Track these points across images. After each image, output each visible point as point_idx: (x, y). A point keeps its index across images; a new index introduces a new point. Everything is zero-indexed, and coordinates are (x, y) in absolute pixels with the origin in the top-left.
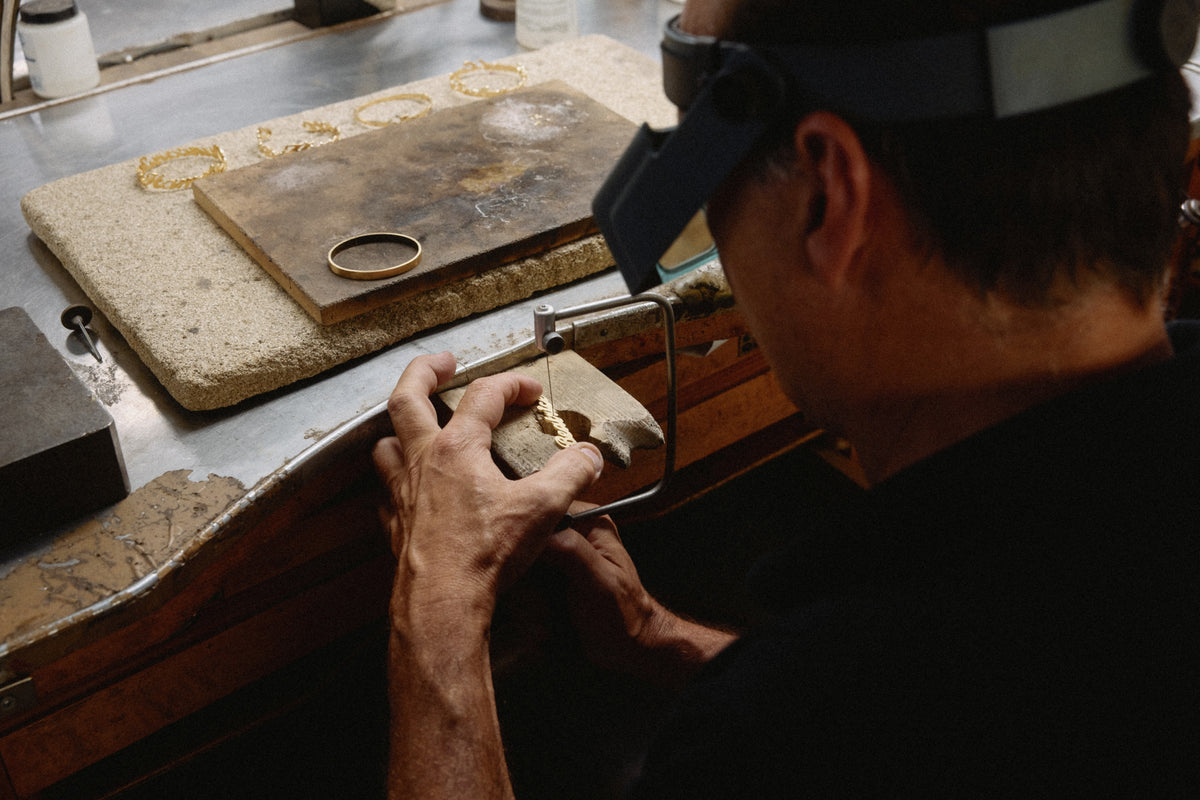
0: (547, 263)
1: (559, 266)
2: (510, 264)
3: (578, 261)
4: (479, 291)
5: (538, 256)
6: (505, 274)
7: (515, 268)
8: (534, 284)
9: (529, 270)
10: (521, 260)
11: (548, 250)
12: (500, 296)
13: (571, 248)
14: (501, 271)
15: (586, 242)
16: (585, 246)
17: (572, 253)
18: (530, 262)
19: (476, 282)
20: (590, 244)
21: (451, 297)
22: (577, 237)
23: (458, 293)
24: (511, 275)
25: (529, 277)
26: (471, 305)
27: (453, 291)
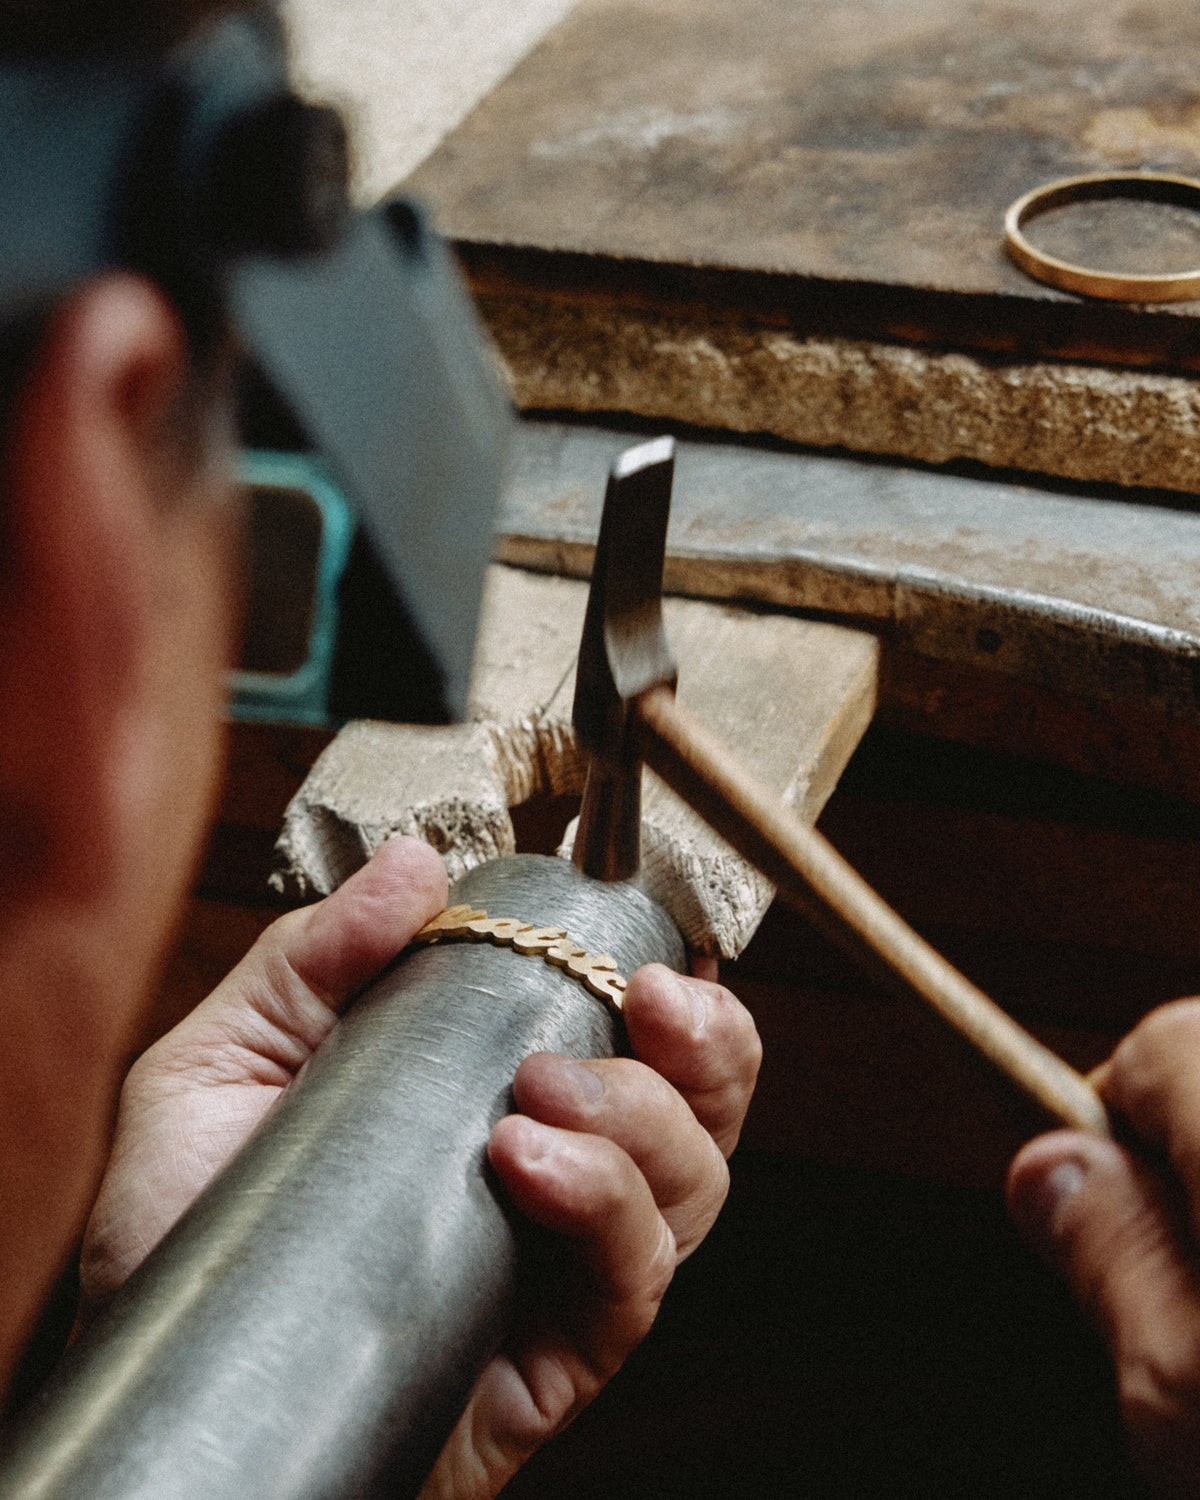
0: (1008, 389)
1: (1043, 414)
2: (901, 343)
3: (1108, 430)
4: (783, 378)
5: (993, 360)
6: (873, 363)
7: (908, 363)
8: (953, 433)
9: (948, 386)
10: (932, 348)
11: (1026, 357)
12: (844, 419)
13: (1100, 380)
14: (867, 352)
15: (1151, 384)
16: (1142, 394)
17: (1093, 399)
18: (958, 365)
19: (782, 348)
20: (1159, 396)
21: (700, 355)
22: (1139, 359)
23: (728, 355)
24: (886, 376)
25: (941, 406)
26: (756, 405)
27: (719, 345)
